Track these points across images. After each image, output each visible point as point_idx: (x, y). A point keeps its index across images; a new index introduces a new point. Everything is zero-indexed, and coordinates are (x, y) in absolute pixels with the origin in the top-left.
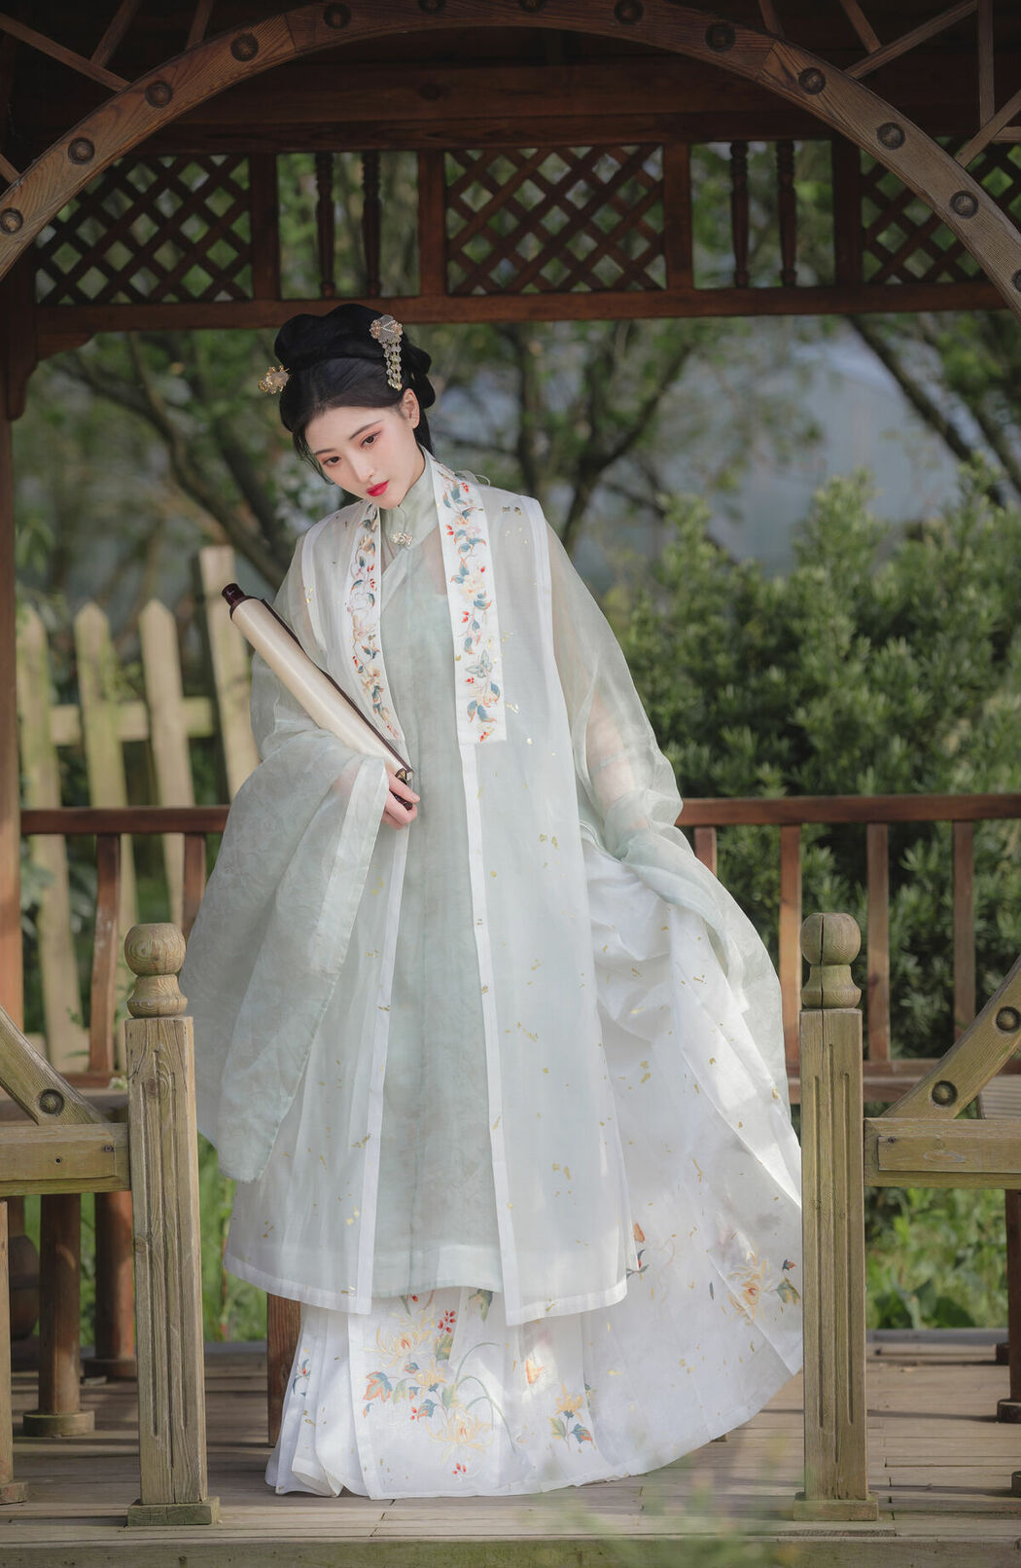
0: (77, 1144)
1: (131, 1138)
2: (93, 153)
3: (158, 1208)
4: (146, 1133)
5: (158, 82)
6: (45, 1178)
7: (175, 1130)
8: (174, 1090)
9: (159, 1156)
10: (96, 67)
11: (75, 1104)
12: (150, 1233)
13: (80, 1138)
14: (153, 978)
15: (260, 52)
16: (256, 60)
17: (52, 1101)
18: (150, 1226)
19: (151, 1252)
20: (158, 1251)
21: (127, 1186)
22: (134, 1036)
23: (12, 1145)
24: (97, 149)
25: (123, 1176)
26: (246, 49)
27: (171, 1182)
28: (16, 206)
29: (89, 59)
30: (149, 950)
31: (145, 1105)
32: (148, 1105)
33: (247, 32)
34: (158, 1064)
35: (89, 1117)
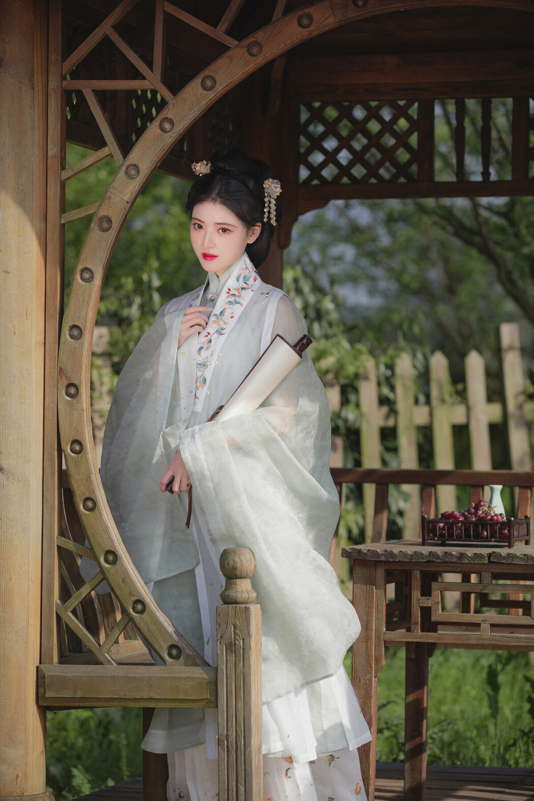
0: (187, 679)
1: (218, 676)
2: (215, 85)
3: (233, 717)
4: (227, 674)
5: (254, 41)
6: (168, 698)
7: (243, 673)
8: (244, 649)
9: (234, 688)
10: (219, 33)
11: (188, 654)
12: (227, 735)
13: (189, 675)
14: (234, 580)
15: (314, 23)
16: (312, 28)
17: (175, 652)
18: (227, 730)
19: (228, 746)
20: (232, 746)
21: (215, 705)
22: (221, 615)
23: (150, 677)
24: (217, 81)
25: (213, 699)
26: (305, 22)
27: (240, 705)
28: (170, 116)
29: (216, 27)
30: (231, 563)
31: (226, 657)
32: (228, 656)
33: (307, 11)
34: (235, 633)
35: (196, 662)
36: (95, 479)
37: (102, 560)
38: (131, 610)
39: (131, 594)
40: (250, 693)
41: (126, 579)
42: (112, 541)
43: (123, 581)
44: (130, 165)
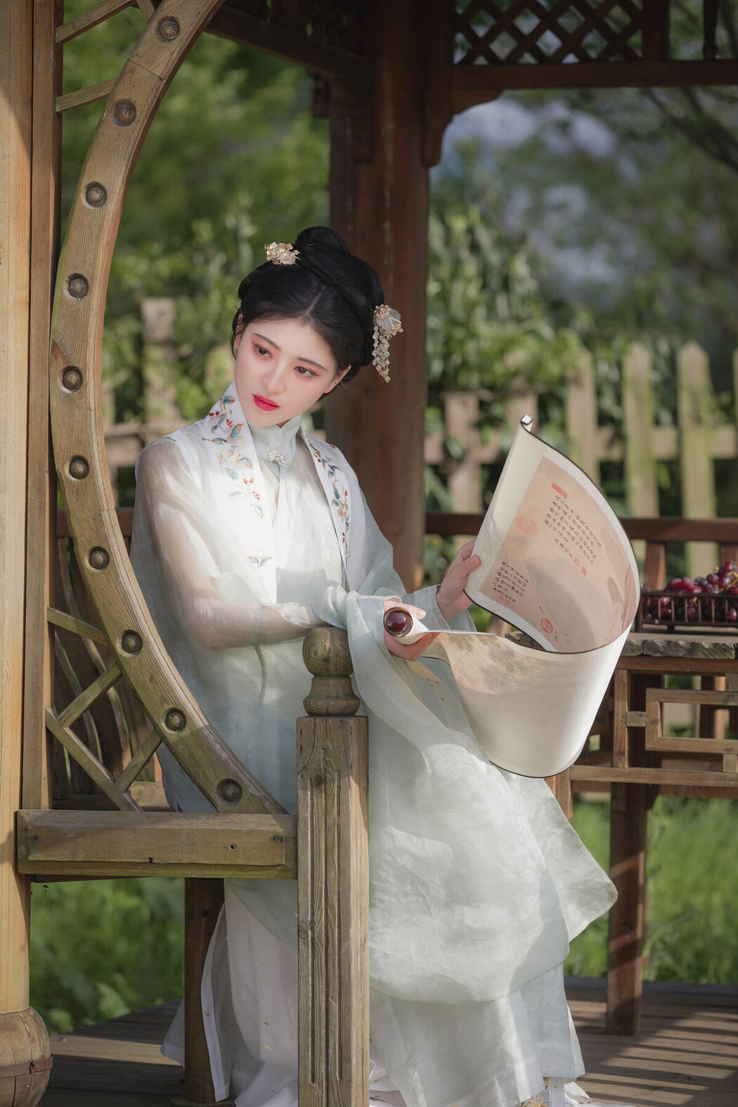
0: (250, 833)
1: (299, 830)
3: (322, 893)
4: (312, 826)
6: (220, 863)
7: (338, 825)
9: (323, 848)
11: (252, 795)
12: (313, 921)
13: (253, 827)
14: (325, 679)
17: (230, 790)
18: (313, 914)
19: (313, 939)
20: (320, 939)
21: (294, 876)
22: (304, 733)
23: (192, 829)
25: (290, 865)
27: (333, 874)
30: (320, 652)
31: (312, 799)
32: (314, 798)
34: (326, 762)
35: (264, 807)
36: (107, 517)
37: (118, 646)
38: (164, 724)
39: (163, 700)
40: (348, 856)
41: (156, 675)
42: (134, 616)
43: (152, 679)
44: (164, 19)
